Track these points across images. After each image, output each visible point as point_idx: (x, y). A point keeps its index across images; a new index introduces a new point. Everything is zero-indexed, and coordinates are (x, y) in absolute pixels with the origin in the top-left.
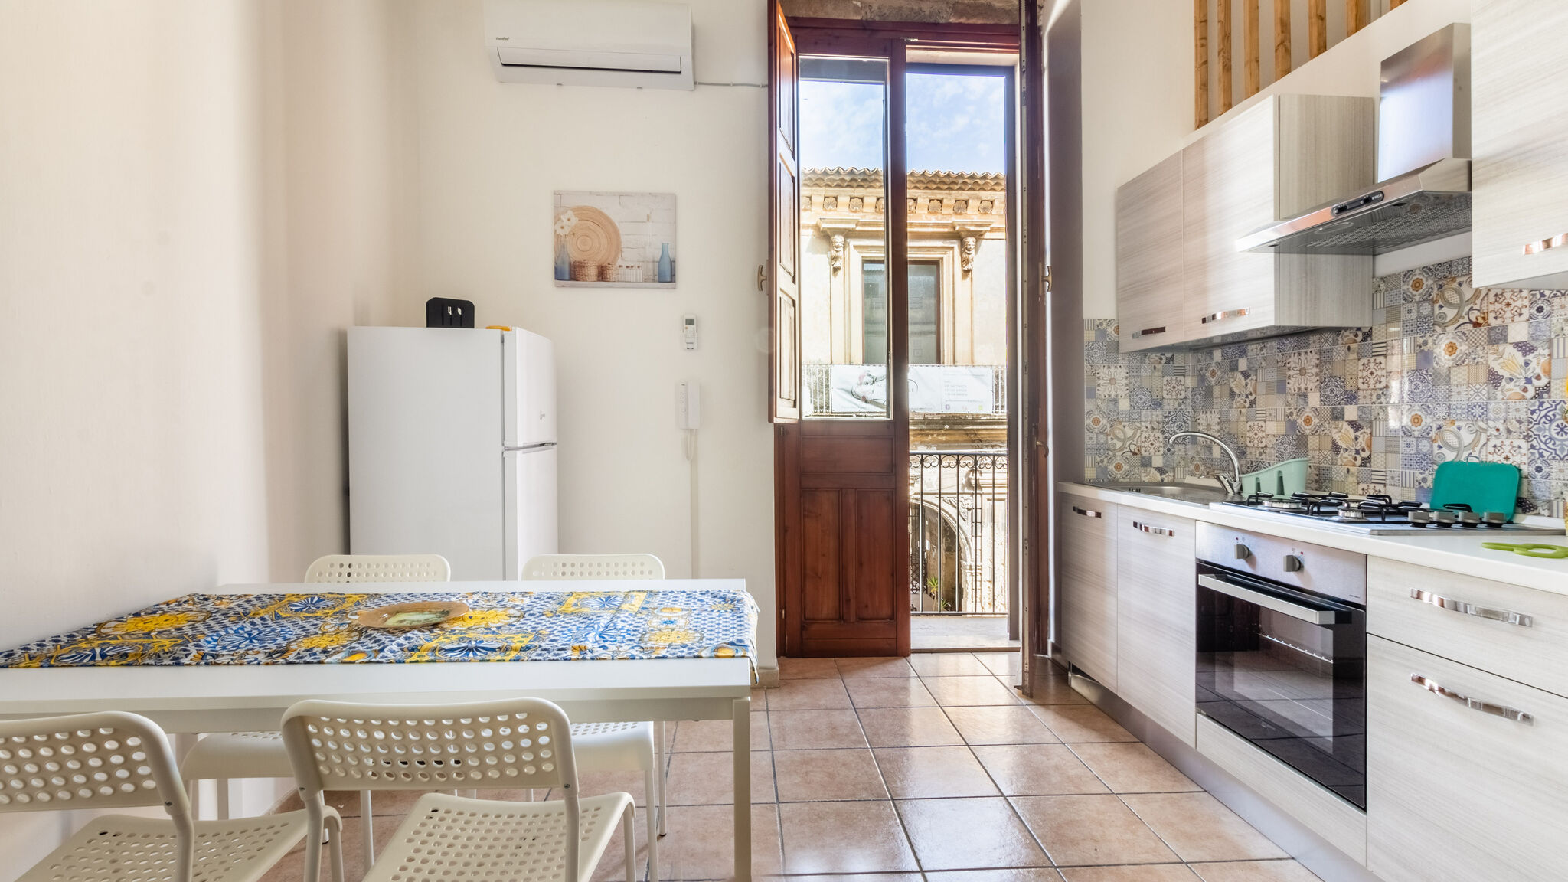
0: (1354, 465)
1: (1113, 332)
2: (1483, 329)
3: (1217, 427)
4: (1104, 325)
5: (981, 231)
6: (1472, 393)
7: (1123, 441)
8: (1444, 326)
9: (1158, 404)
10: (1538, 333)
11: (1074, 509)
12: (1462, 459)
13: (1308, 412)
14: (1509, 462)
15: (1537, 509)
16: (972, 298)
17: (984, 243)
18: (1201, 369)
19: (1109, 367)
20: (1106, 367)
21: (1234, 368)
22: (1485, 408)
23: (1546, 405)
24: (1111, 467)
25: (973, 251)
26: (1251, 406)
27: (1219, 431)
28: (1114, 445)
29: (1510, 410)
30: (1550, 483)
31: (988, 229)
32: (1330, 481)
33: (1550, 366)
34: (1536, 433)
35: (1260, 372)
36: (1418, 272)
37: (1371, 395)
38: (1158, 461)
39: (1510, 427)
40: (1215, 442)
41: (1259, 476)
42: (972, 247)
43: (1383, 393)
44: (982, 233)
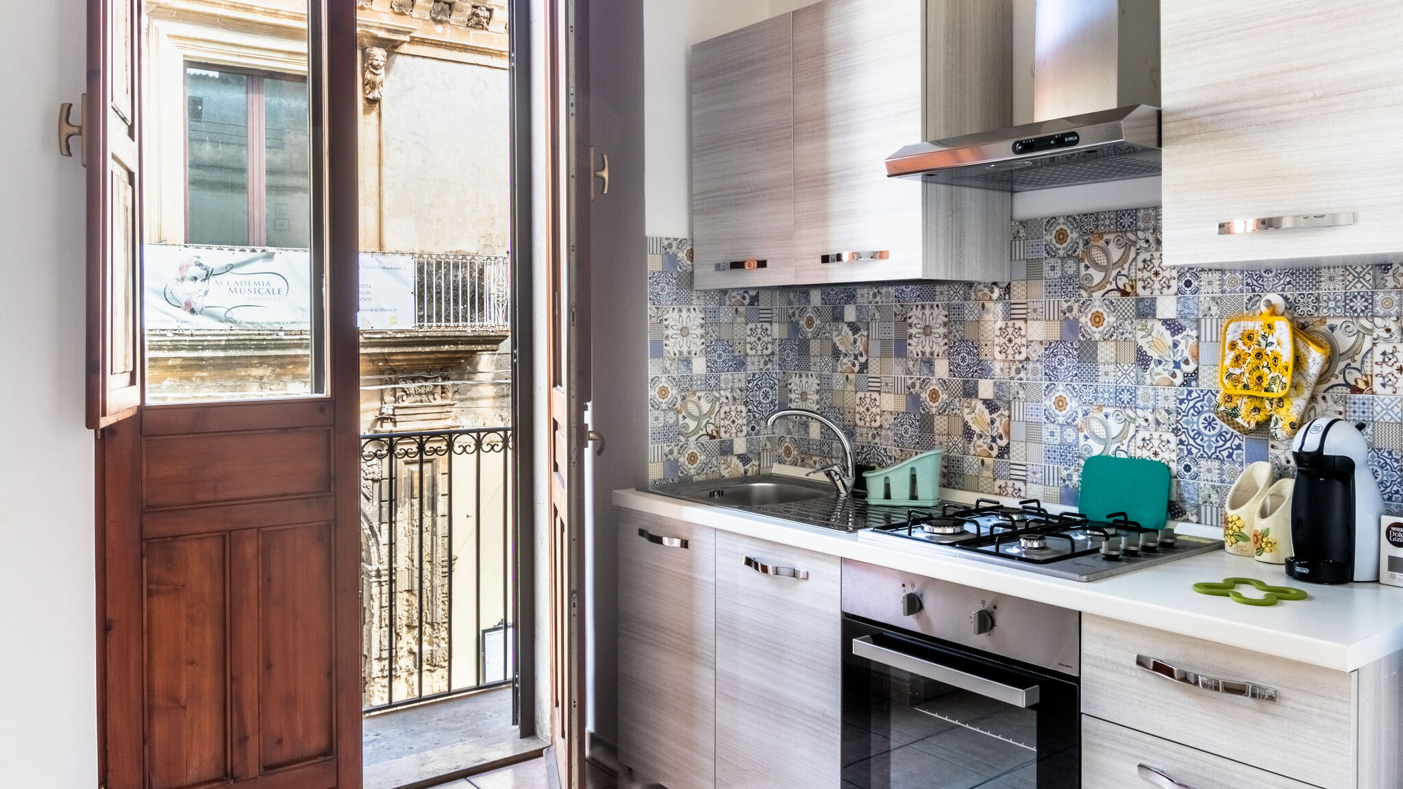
0: (990, 456)
1: (685, 258)
2: (1132, 299)
3: (816, 397)
4: (674, 247)
5: (396, 41)
6: (1120, 374)
7: (698, 419)
8: (1090, 291)
9: (740, 364)
10: (1187, 311)
11: (642, 533)
12: (1110, 454)
13: (934, 385)
14: (1158, 459)
15: (1185, 514)
16: (380, 145)
17: (399, 59)
18: (794, 314)
19: (680, 310)
20: (676, 310)
21: (838, 317)
22: (1133, 393)
23: (1194, 395)
24: (683, 460)
25: (382, 71)
26: (861, 371)
27: (818, 403)
28: (686, 426)
29: (1159, 398)
30: (1199, 484)
31: (407, 38)
32: (962, 475)
33: (1198, 350)
34: (1185, 426)
35: (873, 326)
36: (1061, 221)
37: (1010, 368)
38: (740, 446)
39: (1158, 417)
40: (812, 418)
41: (890, 476)
42: (381, 64)
43: (1023, 367)
44: (397, 43)
